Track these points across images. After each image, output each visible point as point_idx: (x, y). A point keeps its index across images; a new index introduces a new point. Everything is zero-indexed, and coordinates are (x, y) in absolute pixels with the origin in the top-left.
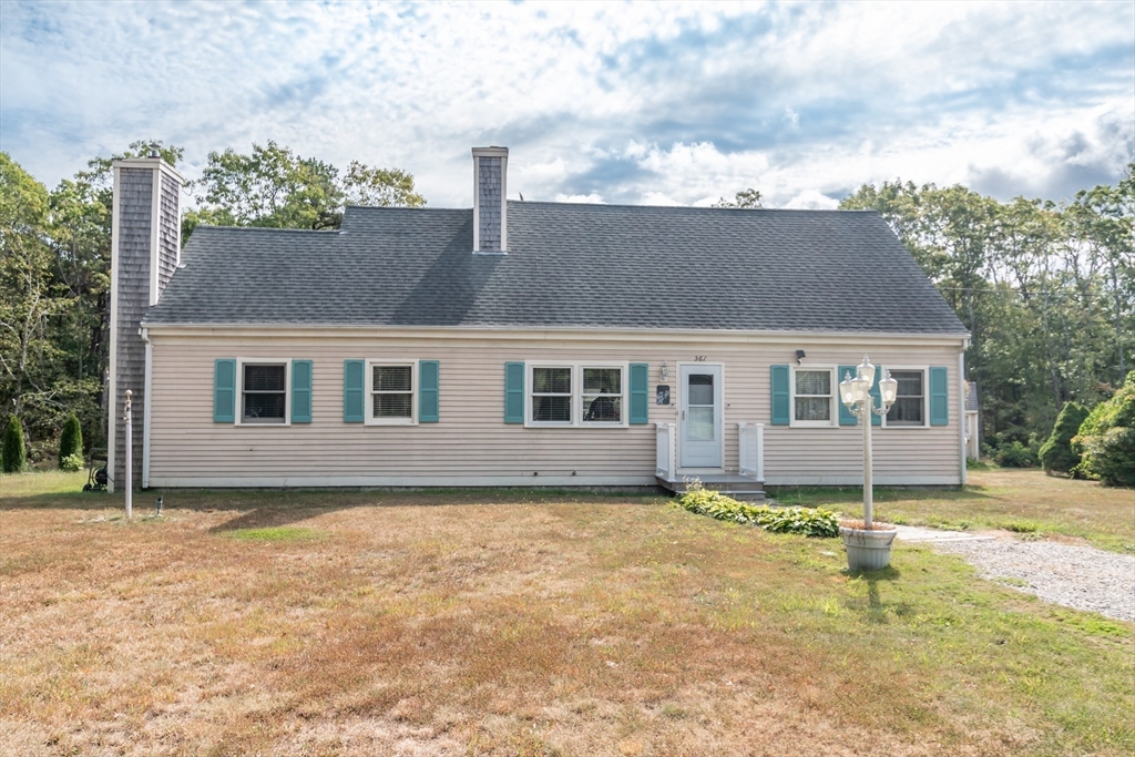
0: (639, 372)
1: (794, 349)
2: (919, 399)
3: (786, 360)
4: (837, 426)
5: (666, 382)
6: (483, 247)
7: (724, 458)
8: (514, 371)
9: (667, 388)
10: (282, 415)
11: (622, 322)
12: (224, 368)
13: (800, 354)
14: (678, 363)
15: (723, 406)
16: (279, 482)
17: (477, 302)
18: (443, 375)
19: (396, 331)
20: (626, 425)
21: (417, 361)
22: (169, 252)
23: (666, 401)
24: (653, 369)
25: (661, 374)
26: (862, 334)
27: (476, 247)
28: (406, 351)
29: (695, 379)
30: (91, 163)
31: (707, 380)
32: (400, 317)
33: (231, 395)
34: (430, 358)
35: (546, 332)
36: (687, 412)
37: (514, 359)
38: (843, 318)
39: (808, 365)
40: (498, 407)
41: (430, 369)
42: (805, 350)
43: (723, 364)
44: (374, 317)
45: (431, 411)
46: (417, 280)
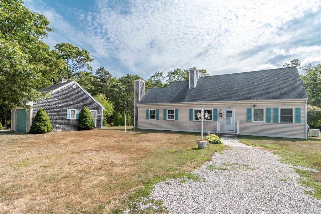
0: (215, 110)
1: (253, 104)
2: (292, 116)
3: (251, 107)
4: (265, 122)
5: (221, 112)
6: (191, 87)
7: (235, 129)
8: (191, 110)
9: (222, 113)
10: (155, 118)
11: (212, 100)
12: (147, 111)
13: (255, 106)
14: (224, 108)
15: (235, 117)
16: (154, 129)
17: (186, 98)
18: (179, 111)
19: (171, 104)
20: (213, 121)
21: (174, 109)
22: (142, 93)
23: (221, 116)
24: (218, 110)
25: (221, 110)
26: (272, 100)
27: (190, 87)
28: (173, 107)
29: (228, 112)
30: (150, 77)
31: (231, 112)
32: (172, 102)
33: (148, 115)
34: (176, 108)
35: (196, 103)
36: (226, 119)
37: (191, 108)
38: (268, 96)
39: (256, 108)
40: (188, 117)
41: (177, 110)
42: (256, 104)
43: (235, 108)
44: (168, 102)
45: (177, 118)
46: (177, 95)
